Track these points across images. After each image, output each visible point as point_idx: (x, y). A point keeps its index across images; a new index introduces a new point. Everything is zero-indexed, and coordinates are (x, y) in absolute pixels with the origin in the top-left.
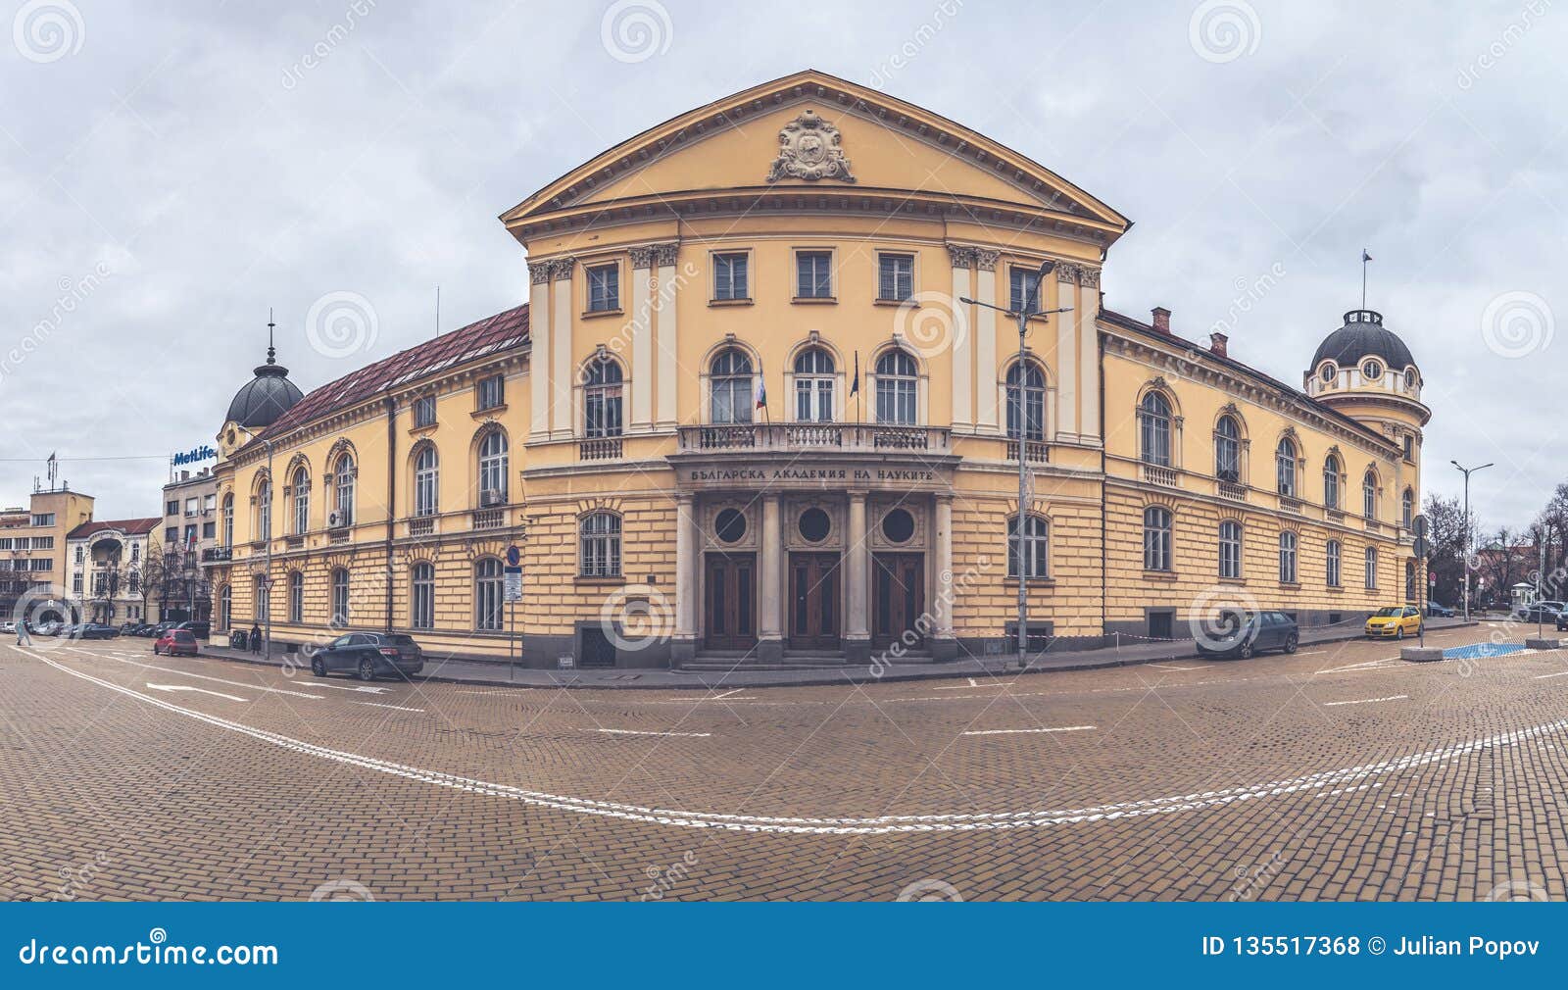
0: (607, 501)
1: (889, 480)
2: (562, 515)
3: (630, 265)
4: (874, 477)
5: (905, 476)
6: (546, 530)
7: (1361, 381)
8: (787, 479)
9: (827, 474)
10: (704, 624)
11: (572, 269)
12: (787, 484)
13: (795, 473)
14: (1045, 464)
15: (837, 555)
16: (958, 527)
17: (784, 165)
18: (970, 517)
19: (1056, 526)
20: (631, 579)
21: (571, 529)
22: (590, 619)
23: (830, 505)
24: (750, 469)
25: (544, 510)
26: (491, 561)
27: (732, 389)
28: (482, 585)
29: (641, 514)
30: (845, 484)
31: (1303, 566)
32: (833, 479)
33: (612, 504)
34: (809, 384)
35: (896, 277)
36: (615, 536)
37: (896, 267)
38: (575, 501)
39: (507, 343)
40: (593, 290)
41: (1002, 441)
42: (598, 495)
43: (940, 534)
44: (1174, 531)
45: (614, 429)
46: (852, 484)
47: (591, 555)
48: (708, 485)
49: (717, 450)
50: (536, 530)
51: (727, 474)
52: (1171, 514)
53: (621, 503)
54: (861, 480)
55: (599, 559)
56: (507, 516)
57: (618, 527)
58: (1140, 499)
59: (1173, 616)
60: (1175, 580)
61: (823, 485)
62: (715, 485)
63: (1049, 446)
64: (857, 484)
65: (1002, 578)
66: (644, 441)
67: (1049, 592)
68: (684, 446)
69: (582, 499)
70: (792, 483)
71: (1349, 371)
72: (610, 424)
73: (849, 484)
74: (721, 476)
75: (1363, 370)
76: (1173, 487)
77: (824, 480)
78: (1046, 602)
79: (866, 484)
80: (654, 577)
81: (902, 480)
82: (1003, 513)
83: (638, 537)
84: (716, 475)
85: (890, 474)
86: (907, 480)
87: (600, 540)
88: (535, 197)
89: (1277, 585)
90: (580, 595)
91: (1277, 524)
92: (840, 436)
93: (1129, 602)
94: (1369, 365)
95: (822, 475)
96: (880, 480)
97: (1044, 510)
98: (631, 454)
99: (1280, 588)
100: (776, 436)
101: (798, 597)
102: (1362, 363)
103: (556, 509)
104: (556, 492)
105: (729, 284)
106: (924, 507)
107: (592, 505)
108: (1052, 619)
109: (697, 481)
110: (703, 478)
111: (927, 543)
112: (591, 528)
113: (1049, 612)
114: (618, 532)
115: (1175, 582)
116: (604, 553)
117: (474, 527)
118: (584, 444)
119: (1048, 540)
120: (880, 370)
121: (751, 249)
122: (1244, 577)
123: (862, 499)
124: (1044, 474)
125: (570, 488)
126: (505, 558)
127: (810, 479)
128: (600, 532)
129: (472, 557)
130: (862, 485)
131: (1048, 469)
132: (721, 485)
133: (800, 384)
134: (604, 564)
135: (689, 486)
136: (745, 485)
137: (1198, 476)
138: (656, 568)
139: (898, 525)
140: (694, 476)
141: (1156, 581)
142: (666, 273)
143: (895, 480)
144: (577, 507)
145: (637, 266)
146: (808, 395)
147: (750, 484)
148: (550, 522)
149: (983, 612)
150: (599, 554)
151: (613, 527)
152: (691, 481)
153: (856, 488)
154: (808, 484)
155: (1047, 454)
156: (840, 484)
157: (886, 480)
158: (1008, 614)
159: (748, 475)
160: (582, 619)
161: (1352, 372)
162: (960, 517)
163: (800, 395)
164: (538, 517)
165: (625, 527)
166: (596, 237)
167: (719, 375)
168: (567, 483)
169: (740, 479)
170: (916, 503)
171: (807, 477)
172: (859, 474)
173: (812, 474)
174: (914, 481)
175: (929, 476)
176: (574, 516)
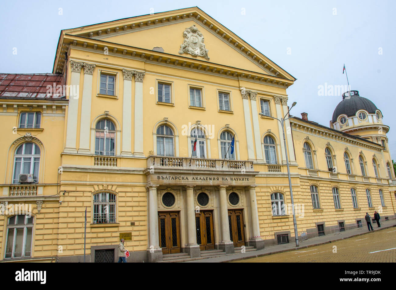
0: (109, 186)
1: (235, 181)
2: (83, 192)
4: (229, 180)
5: (240, 179)
6: (73, 199)
7: (359, 121)
8: (197, 181)
9: (212, 179)
12: (197, 183)
13: (200, 178)
14: (280, 173)
15: (212, 211)
19: (286, 195)
20: (122, 224)
21: (89, 199)
23: (209, 191)
24: (182, 176)
25: (73, 189)
28: (11, 230)
29: (127, 193)
30: (219, 183)
31: (360, 201)
32: (214, 181)
33: (112, 188)
35: (224, 101)
36: (112, 203)
37: (223, 97)
38: (92, 185)
41: (266, 165)
42: (104, 183)
43: (253, 201)
44: (319, 193)
45: (110, 152)
46: (222, 183)
47: (98, 212)
48: (165, 182)
49: (167, 167)
50: (67, 199)
51: (173, 178)
52: (317, 187)
53: (117, 188)
54: (225, 181)
55: (102, 215)
56: (40, 190)
57: (114, 199)
58: (308, 182)
59: (324, 225)
60: (322, 211)
61: (211, 183)
62: (168, 182)
63: (280, 166)
64: (223, 183)
65: (271, 216)
66: (129, 160)
67: (287, 220)
68: (154, 164)
69: (95, 184)
70: (200, 182)
71: (352, 118)
72: (108, 149)
73: (220, 183)
74: (171, 178)
75: (358, 117)
76: (317, 177)
77: (211, 181)
78: (287, 224)
79: (226, 183)
80: (134, 223)
81: (239, 181)
82: (269, 192)
83: (126, 204)
84: (168, 178)
85: (235, 179)
86: (240, 181)
87: (103, 205)
89: (353, 209)
90: (93, 233)
91: (349, 186)
92: (215, 164)
93: (311, 221)
94: (360, 114)
95: (210, 179)
96: (231, 181)
97: (282, 190)
98: (122, 165)
99: (354, 210)
100: (192, 163)
102: (357, 114)
103: (79, 189)
104: (80, 180)
105: (163, 95)
106: (242, 191)
107: (101, 188)
108: (289, 230)
109: (159, 180)
110: (162, 179)
111: (245, 205)
112: (98, 199)
113: (288, 227)
114: (113, 201)
115: (322, 212)
117: (10, 194)
118: (96, 158)
119: (284, 201)
120: (221, 138)
122: (342, 208)
123: (225, 189)
124: (281, 176)
125: (88, 178)
127: (206, 181)
128: (103, 201)
130: (225, 183)
131: (282, 175)
132: (170, 182)
133: (192, 142)
134: (106, 217)
135: (156, 182)
136: (181, 182)
137: (323, 172)
138: (135, 219)
139: (234, 198)
140: (159, 178)
141: (317, 212)
143: (236, 181)
144: (93, 188)
145: (126, 79)
147: (182, 182)
148: (76, 195)
150: (103, 212)
151: (111, 199)
152: (158, 180)
153: (223, 184)
154: (206, 183)
155: (280, 169)
156: (217, 183)
157: (233, 181)
158: (275, 230)
159: (181, 178)
160: (95, 245)
161: (354, 119)
164: (69, 192)
165: (119, 199)
167: (159, 135)
168: (87, 176)
169: (178, 180)
170: (240, 190)
171: (205, 180)
172: (224, 179)
173: (207, 179)
174: (243, 181)
175: (248, 179)
176: (91, 193)
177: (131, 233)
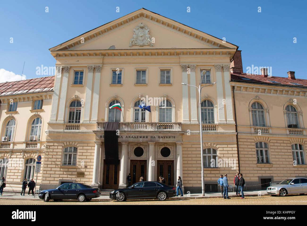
0: (73, 143)
1: (162, 139)
2: (58, 146)
3: (87, 71)
4: (157, 138)
5: (167, 137)
6: (52, 150)
8: (130, 138)
10: (102, 181)
11: (69, 70)
12: (130, 140)
13: (132, 137)
14: (214, 131)
15: (146, 161)
16: (185, 152)
17: (134, 42)
18: (189, 149)
19: (219, 151)
20: (79, 167)
21: (60, 150)
22: (64, 179)
23: (143, 146)
25: (52, 144)
26: (31, 159)
27: (115, 111)
28: (27, 167)
29: (84, 147)
32: (144, 139)
33: (75, 144)
34: (138, 110)
35: (165, 76)
36: (75, 153)
37: (166, 73)
38: (63, 142)
39: (46, 89)
40: (75, 77)
41: (199, 125)
42: (70, 140)
44: (270, 149)
45: (78, 121)
47: (66, 159)
52: (267, 143)
53: (77, 144)
55: (69, 160)
56: (39, 145)
57: (76, 151)
59: (272, 180)
60: (271, 166)
61: (141, 140)
63: (216, 125)
66: (87, 125)
67: (218, 172)
68: (98, 128)
69: (65, 142)
72: (76, 119)
73: (149, 140)
76: (267, 133)
78: (217, 175)
80: (87, 166)
83: (82, 154)
85: (162, 137)
86: (167, 139)
87: (70, 155)
88: (61, 44)
90: (61, 171)
92: (146, 126)
95: (141, 137)
96: (159, 139)
97: (215, 146)
98: (82, 129)
100: (127, 126)
101: (133, 173)
103: (55, 144)
104: (56, 138)
105: (116, 79)
106: (174, 146)
107: (68, 144)
111: (175, 157)
112: (67, 150)
114: (76, 152)
116: (71, 158)
117: (26, 147)
118: (67, 125)
119: (217, 155)
121: (123, 69)
123: (153, 144)
126: (36, 158)
128: (70, 152)
129: (24, 157)
130: (153, 140)
133: (136, 110)
134: (71, 162)
135: (99, 140)
138: (88, 164)
140: (101, 137)
141: (263, 167)
142: (98, 75)
143: (164, 139)
144: (63, 144)
145: (90, 71)
146: (138, 113)
148: (53, 148)
149: (194, 179)
150: (69, 158)
151: (74, 151)
153: (151, 141)
154: (136, 140)
155: (215, 127)
156: (146, 140)
160: (62, 179)
162: (186, 149)
163: (136, 113)
165: (78, 151)
166: (78, 61)
168: (60, 136)
170: (171, 145)
171: (136, 138)
172: (152, 137)
173: (137, 137)
174: (170, 139)
175: (174, 137)
176: (62, 147)
177: (84, 173)
